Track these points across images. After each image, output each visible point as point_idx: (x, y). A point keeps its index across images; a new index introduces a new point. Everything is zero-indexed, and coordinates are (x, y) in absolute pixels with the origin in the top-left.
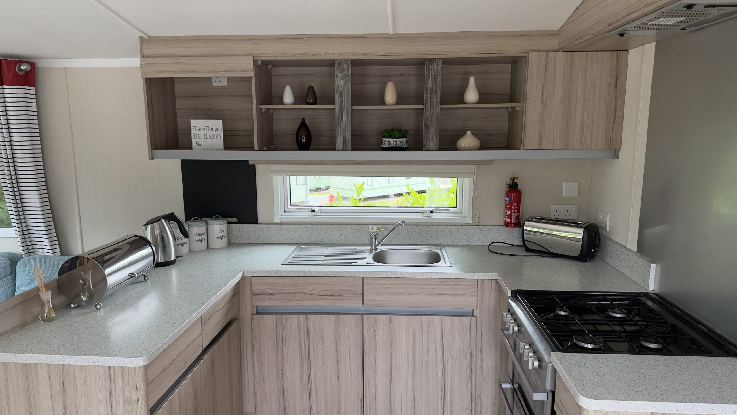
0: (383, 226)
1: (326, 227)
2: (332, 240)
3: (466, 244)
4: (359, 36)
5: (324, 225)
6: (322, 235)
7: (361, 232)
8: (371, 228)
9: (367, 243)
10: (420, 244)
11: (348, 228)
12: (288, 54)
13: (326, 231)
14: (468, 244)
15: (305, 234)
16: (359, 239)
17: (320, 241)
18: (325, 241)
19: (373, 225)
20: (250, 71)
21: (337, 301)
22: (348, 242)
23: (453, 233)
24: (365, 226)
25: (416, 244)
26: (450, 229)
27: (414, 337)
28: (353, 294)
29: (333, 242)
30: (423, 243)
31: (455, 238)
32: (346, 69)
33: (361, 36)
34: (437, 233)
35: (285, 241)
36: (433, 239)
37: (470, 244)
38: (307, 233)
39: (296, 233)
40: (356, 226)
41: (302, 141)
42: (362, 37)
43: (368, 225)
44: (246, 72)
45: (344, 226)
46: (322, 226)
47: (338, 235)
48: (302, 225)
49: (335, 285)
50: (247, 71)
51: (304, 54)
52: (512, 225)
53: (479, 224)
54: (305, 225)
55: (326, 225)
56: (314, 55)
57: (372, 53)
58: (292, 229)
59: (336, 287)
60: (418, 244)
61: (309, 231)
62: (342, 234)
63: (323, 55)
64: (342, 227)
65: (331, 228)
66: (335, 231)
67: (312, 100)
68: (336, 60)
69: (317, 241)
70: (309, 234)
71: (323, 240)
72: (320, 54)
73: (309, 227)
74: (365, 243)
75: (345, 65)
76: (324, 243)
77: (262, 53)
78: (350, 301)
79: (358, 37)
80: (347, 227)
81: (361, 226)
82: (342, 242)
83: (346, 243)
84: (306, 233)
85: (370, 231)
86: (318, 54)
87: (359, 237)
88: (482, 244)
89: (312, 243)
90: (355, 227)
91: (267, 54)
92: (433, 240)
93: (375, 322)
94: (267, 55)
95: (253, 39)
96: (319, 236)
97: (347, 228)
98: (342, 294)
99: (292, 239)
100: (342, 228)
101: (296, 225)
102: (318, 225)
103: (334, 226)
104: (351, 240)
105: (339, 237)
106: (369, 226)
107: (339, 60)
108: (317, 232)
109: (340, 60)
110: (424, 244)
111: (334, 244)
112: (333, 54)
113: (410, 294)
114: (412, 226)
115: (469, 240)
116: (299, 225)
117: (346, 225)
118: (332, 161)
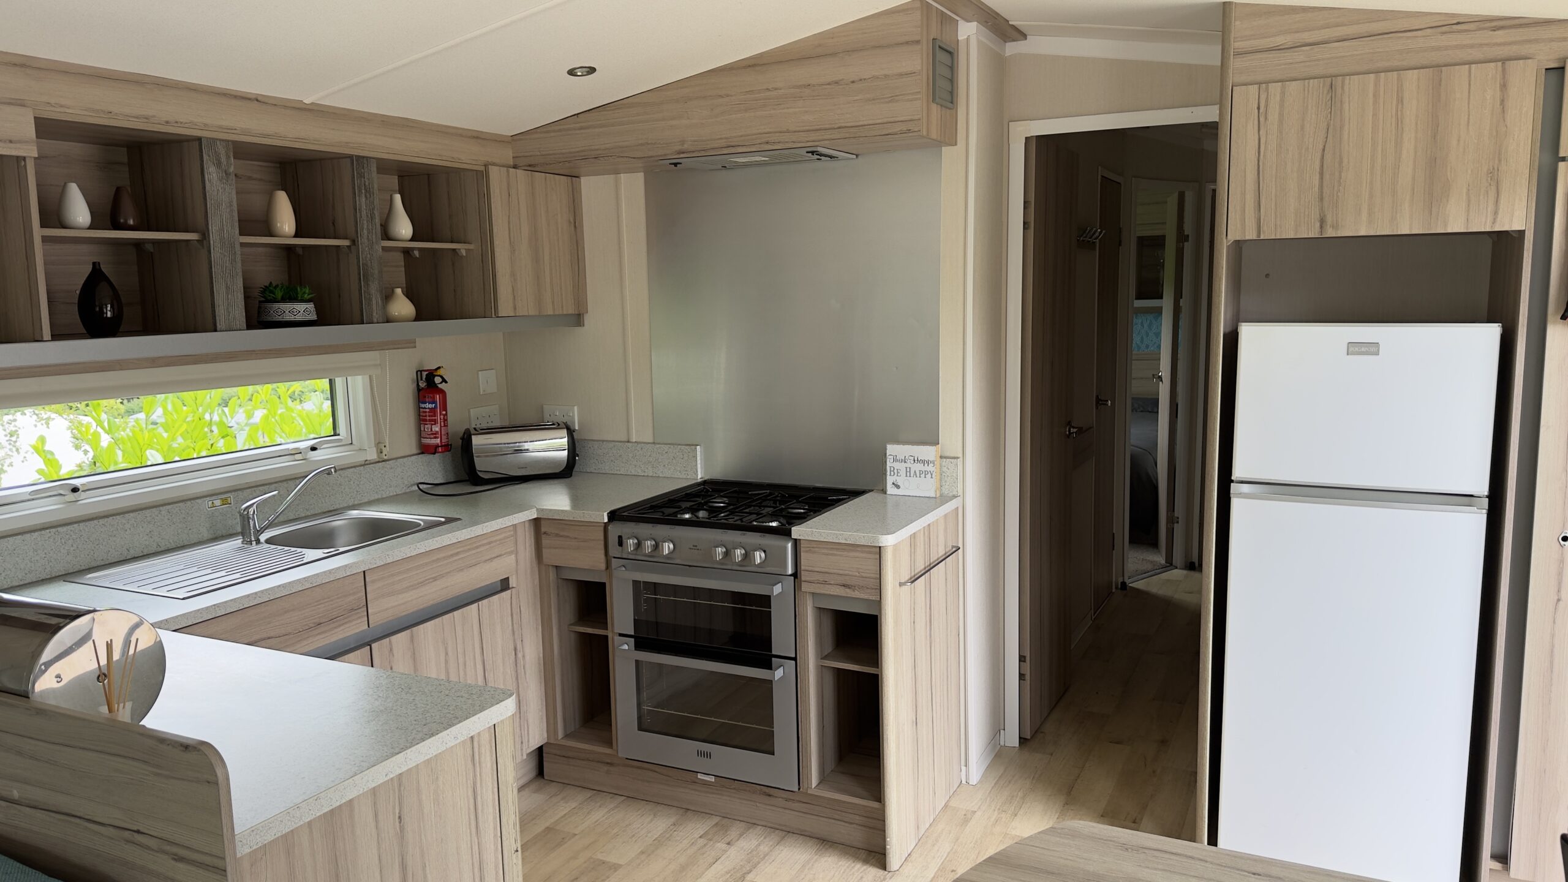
0: (233, 493)
1: (112, 524)
2: (129, 551)
3: (373, 498)
4: (249, 96)
5: (106, 520)
6: (104, 543)
7: (192, 518)
8: (210, 503)
9: (205, 539)
10: (304, 515)
11: (163, 513)
12: (112, 114)
13: (114, 532)
14: (377, 497)
15: (62, 551)
16: (188, 534)
17: (102, 560)
18: (114, 557)
19: (214, 497)
20: (26, 142)
21: (327, 635)
22: (166, 545)
23: (352, 483)
24: (197, 501)
25: (295, 518)
26: (347, 477)
27: (447, 654)
28: (353, 610)
29: (132, 553)
30: (308, 513)
31: (357, 491)
32: (223, 159)
33: (254, 97)
34: (328, 488)
35: (11, 582)
36: (323, 501)
37: (380, 497)
38: (66, 548)
39: (37, 554)
40: (179, 504)
41: (105, 315)
42: (257, 100)
43: (202, 499)
44: (18, 145)
45: (154, 510)
46: (102, 521)
47: (141, 536)
48: (51, 530)
49: (322, 601)
50: (20, 142)
51: (147, 118)
52: (440, 448)
53: (390, 458)
54: (59, 529)
55: (111, 518)
56: (167, 122)
57: (276, 133)
58: (26, 547)
59: (323, 605)
60: (300, 516)
61: (71, 542)
62: (150, 532)
63: (186, 125)
64: (148, 515)
65: (124, 521)
66: (134, 527)
67: (134, 221)
68: (203, 137)
69: (95, 560)
70: (73, 548)
71: (109, 554)
72: (181, 123)
73: (71, 531)
74: (201, 540)
75: (222, 152)
76: (113, 561)
77: (49, 103)
78: (347, 626)
79: (250, 99)
80: (160, 511)
81: (189, 502)
82: (153, 549)
83: (163, 549)
84: (64, 548)
85: (208, 511)
86: (177, 122)
87: (189, 528)
88: (395, 494)
89: (83, 568)
90: (177, 509)
91: (62, 106)
92: (322, 503)
93: (391, 650)
94: (62, 110)
95: (22, 66)
96: (97, 547)
97: (160, 515)
98: (334, 617)
99: (30, 572)
100: (151, 516)
101: (36, 534)
102: (92, 522)
103: (131, 514)
104: (171, 541)
105: (145, 538)
106: (205, 499)
107: (210, 138)
108: (91, 539)
109: (212, 138)
110: (310, 514)
111: (134, 558)
112: (205, 125)
113: (435, 579)
114: (285, 483)
115: (378, 490)
116: (43, 532)
117: (158, 508)
118: (146, 359)
